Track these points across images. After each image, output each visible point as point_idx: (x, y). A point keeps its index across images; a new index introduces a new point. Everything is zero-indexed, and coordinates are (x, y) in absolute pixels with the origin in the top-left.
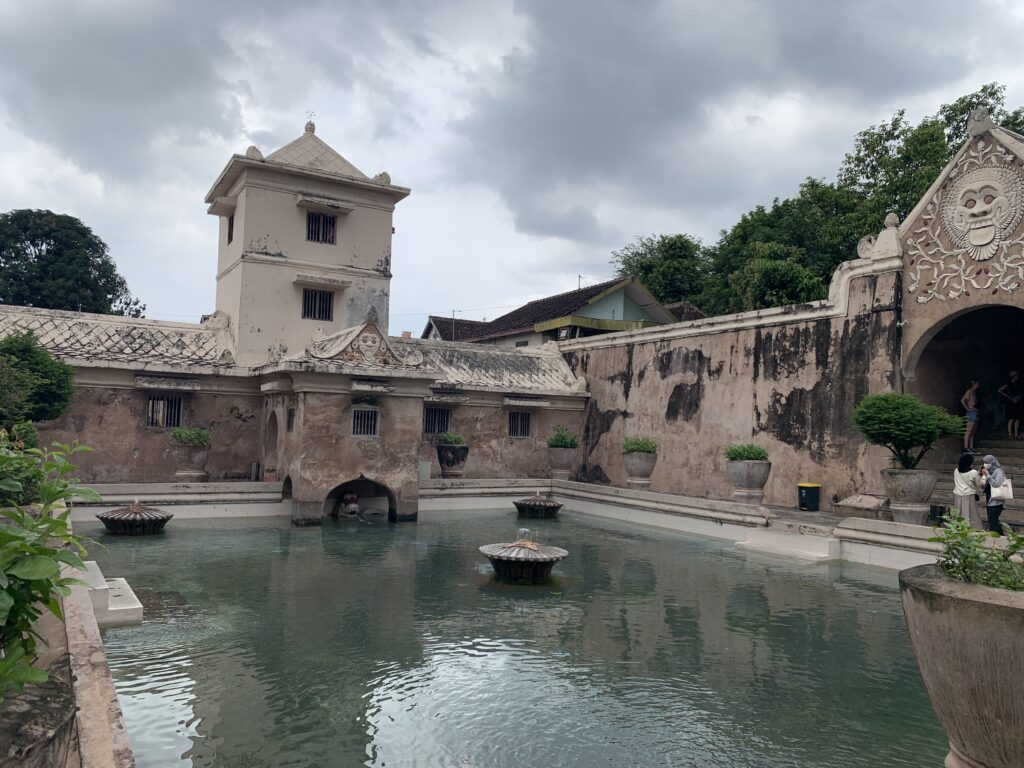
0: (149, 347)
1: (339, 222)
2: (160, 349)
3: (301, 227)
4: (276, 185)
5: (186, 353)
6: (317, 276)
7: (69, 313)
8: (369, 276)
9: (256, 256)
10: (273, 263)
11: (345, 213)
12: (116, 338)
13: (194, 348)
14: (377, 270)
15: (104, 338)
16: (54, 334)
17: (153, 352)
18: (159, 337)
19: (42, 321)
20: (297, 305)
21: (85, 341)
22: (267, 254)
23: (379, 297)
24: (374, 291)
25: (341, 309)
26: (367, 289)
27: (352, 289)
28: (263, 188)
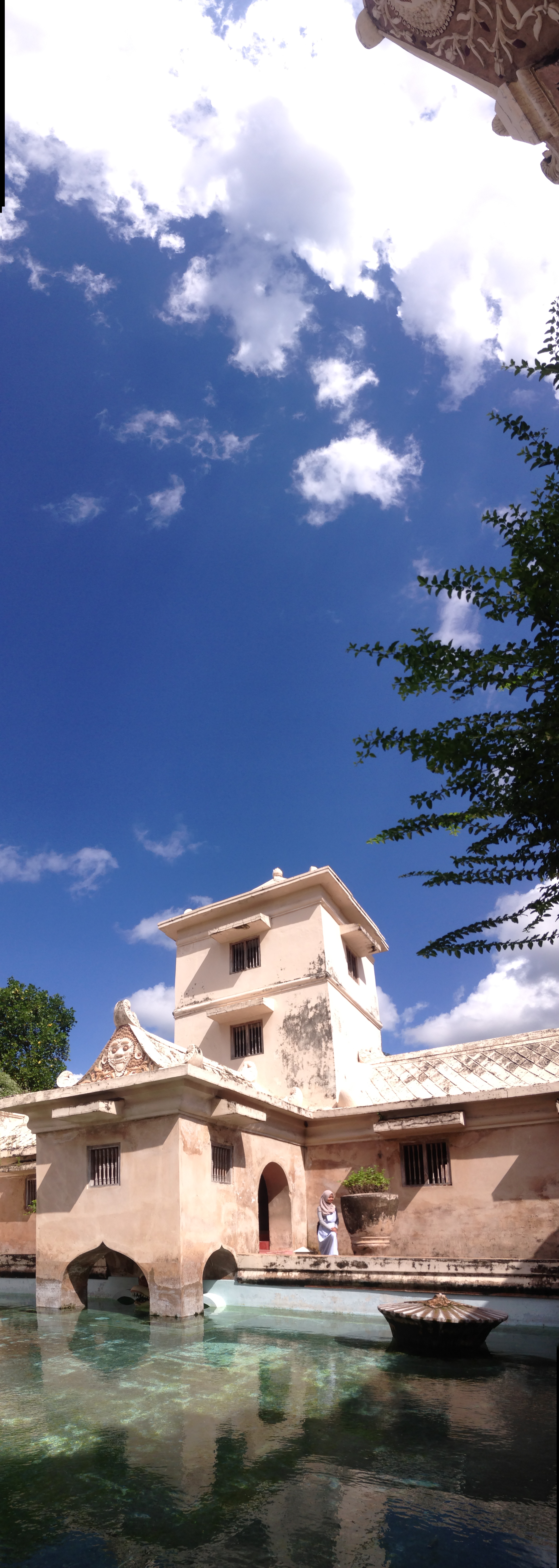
1: (262, 941)
3: (226, 963)
6: (236, 1009)
9: (185, 1009)
10: (202, 1009)
11: (263, 933)
14: (309, 975)
20: (226, 1046)
22: (195, 1002)
23: (316, 1007)
24: (308, 1002)
25: (272, 1036)
26: (300, 1002)
27: (282, 1009)
28: (188, 943)
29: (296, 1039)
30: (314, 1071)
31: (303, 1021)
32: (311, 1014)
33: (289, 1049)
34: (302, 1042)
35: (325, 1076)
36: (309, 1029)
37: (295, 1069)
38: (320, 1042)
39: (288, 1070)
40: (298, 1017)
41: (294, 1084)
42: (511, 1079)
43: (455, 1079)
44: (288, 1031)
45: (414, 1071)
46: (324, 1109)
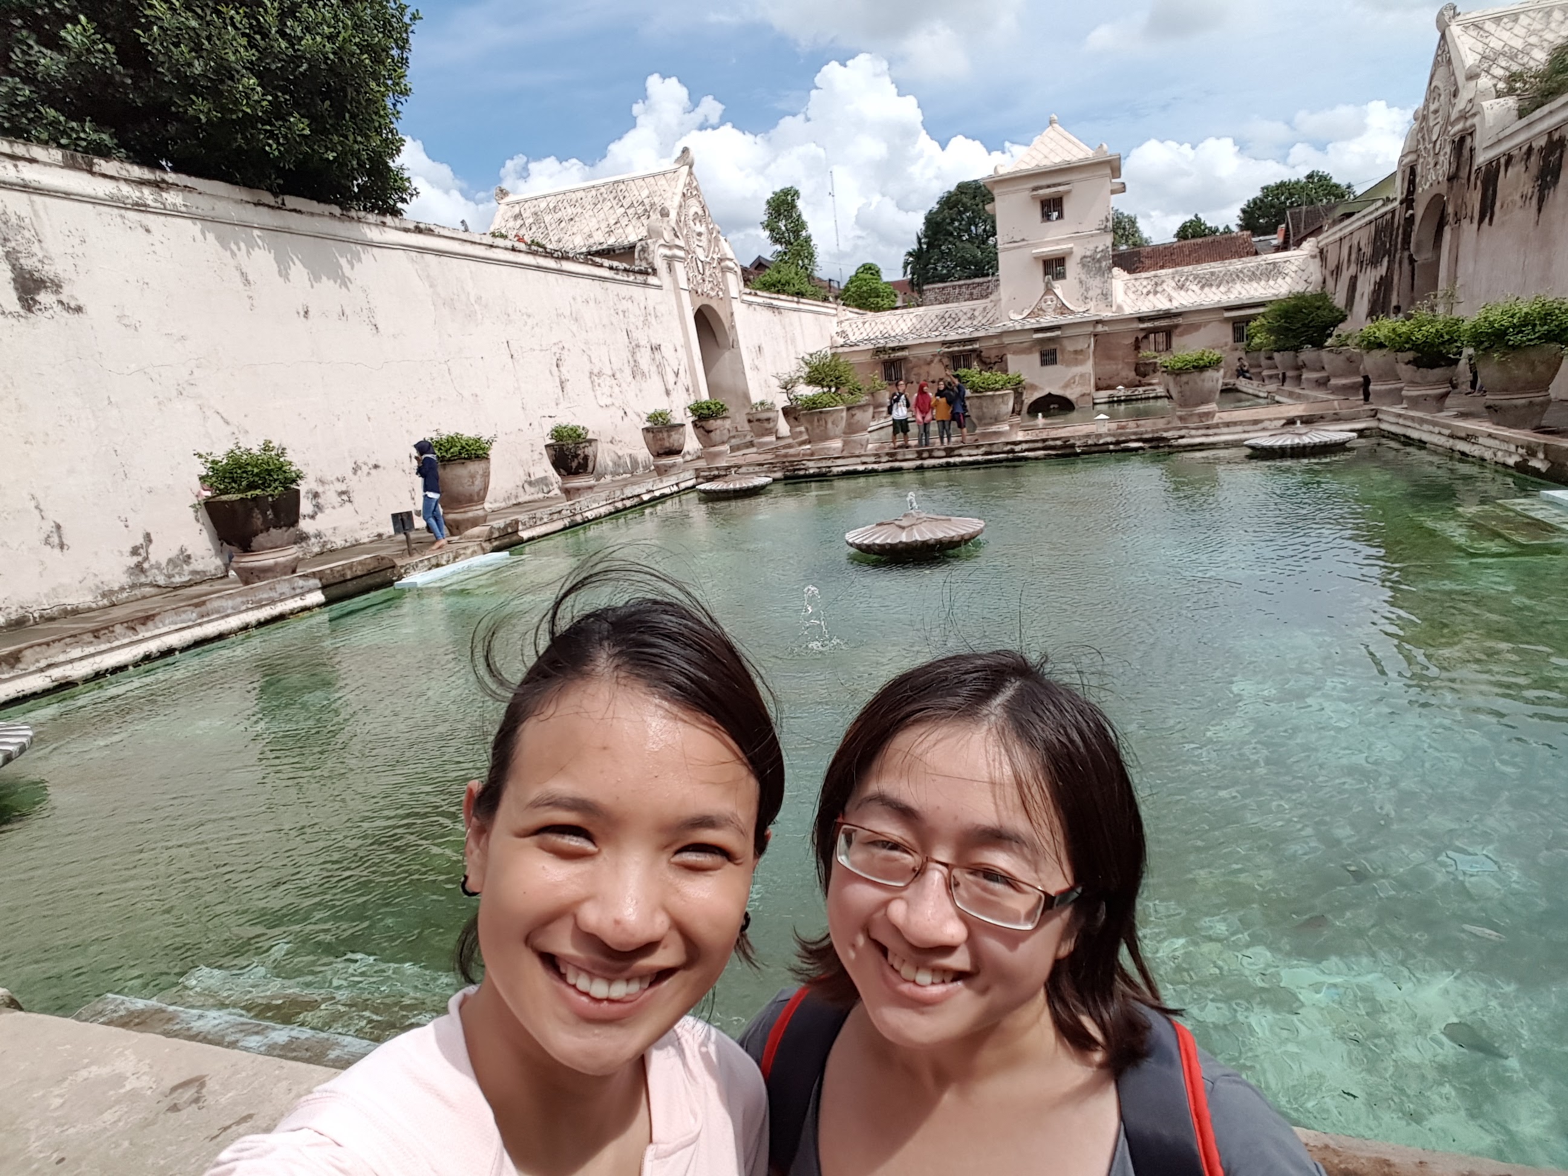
0: (953, 323)
1: (1064, 199)
2: (960, 323)
3: (1036, 214)
4: (1016, 187)
5: (975, 323)
6: (1049, 249)
8: (1092, 236)
9: (1007, 246)
10: (1019, 247)
11: (1068, 192)
12: (935, 321)
13: (980, 318)
14: (1098, 229)
16: (903, 325)
17: (956, 326)
18: (960, 314)
19: (898, 318)
20: (1040, 270)
21: (918, 327)
22: (1014, 242)
23: (1102, 250)
24: (1097, 247)
25: (1072, 268)
26: (1091, 247)
27: (1079, 250)
28: (1006, 193)
29: (1088, 272)
30: (1099, 291)
31: (1094, 259)
32: (1099, 256)
33: (1083, 277)
34: (1092, 273)
35: (1106, 294)
37: (1087, 290)
38: (1104, 273)
39: (1082, 290)
40: (1090, 257)
41: (1086, 298)
42: (1203, 296)
43: (1174, 294)
44: (1084, 266)
45: (1149, 287)
46: (1107, 314)
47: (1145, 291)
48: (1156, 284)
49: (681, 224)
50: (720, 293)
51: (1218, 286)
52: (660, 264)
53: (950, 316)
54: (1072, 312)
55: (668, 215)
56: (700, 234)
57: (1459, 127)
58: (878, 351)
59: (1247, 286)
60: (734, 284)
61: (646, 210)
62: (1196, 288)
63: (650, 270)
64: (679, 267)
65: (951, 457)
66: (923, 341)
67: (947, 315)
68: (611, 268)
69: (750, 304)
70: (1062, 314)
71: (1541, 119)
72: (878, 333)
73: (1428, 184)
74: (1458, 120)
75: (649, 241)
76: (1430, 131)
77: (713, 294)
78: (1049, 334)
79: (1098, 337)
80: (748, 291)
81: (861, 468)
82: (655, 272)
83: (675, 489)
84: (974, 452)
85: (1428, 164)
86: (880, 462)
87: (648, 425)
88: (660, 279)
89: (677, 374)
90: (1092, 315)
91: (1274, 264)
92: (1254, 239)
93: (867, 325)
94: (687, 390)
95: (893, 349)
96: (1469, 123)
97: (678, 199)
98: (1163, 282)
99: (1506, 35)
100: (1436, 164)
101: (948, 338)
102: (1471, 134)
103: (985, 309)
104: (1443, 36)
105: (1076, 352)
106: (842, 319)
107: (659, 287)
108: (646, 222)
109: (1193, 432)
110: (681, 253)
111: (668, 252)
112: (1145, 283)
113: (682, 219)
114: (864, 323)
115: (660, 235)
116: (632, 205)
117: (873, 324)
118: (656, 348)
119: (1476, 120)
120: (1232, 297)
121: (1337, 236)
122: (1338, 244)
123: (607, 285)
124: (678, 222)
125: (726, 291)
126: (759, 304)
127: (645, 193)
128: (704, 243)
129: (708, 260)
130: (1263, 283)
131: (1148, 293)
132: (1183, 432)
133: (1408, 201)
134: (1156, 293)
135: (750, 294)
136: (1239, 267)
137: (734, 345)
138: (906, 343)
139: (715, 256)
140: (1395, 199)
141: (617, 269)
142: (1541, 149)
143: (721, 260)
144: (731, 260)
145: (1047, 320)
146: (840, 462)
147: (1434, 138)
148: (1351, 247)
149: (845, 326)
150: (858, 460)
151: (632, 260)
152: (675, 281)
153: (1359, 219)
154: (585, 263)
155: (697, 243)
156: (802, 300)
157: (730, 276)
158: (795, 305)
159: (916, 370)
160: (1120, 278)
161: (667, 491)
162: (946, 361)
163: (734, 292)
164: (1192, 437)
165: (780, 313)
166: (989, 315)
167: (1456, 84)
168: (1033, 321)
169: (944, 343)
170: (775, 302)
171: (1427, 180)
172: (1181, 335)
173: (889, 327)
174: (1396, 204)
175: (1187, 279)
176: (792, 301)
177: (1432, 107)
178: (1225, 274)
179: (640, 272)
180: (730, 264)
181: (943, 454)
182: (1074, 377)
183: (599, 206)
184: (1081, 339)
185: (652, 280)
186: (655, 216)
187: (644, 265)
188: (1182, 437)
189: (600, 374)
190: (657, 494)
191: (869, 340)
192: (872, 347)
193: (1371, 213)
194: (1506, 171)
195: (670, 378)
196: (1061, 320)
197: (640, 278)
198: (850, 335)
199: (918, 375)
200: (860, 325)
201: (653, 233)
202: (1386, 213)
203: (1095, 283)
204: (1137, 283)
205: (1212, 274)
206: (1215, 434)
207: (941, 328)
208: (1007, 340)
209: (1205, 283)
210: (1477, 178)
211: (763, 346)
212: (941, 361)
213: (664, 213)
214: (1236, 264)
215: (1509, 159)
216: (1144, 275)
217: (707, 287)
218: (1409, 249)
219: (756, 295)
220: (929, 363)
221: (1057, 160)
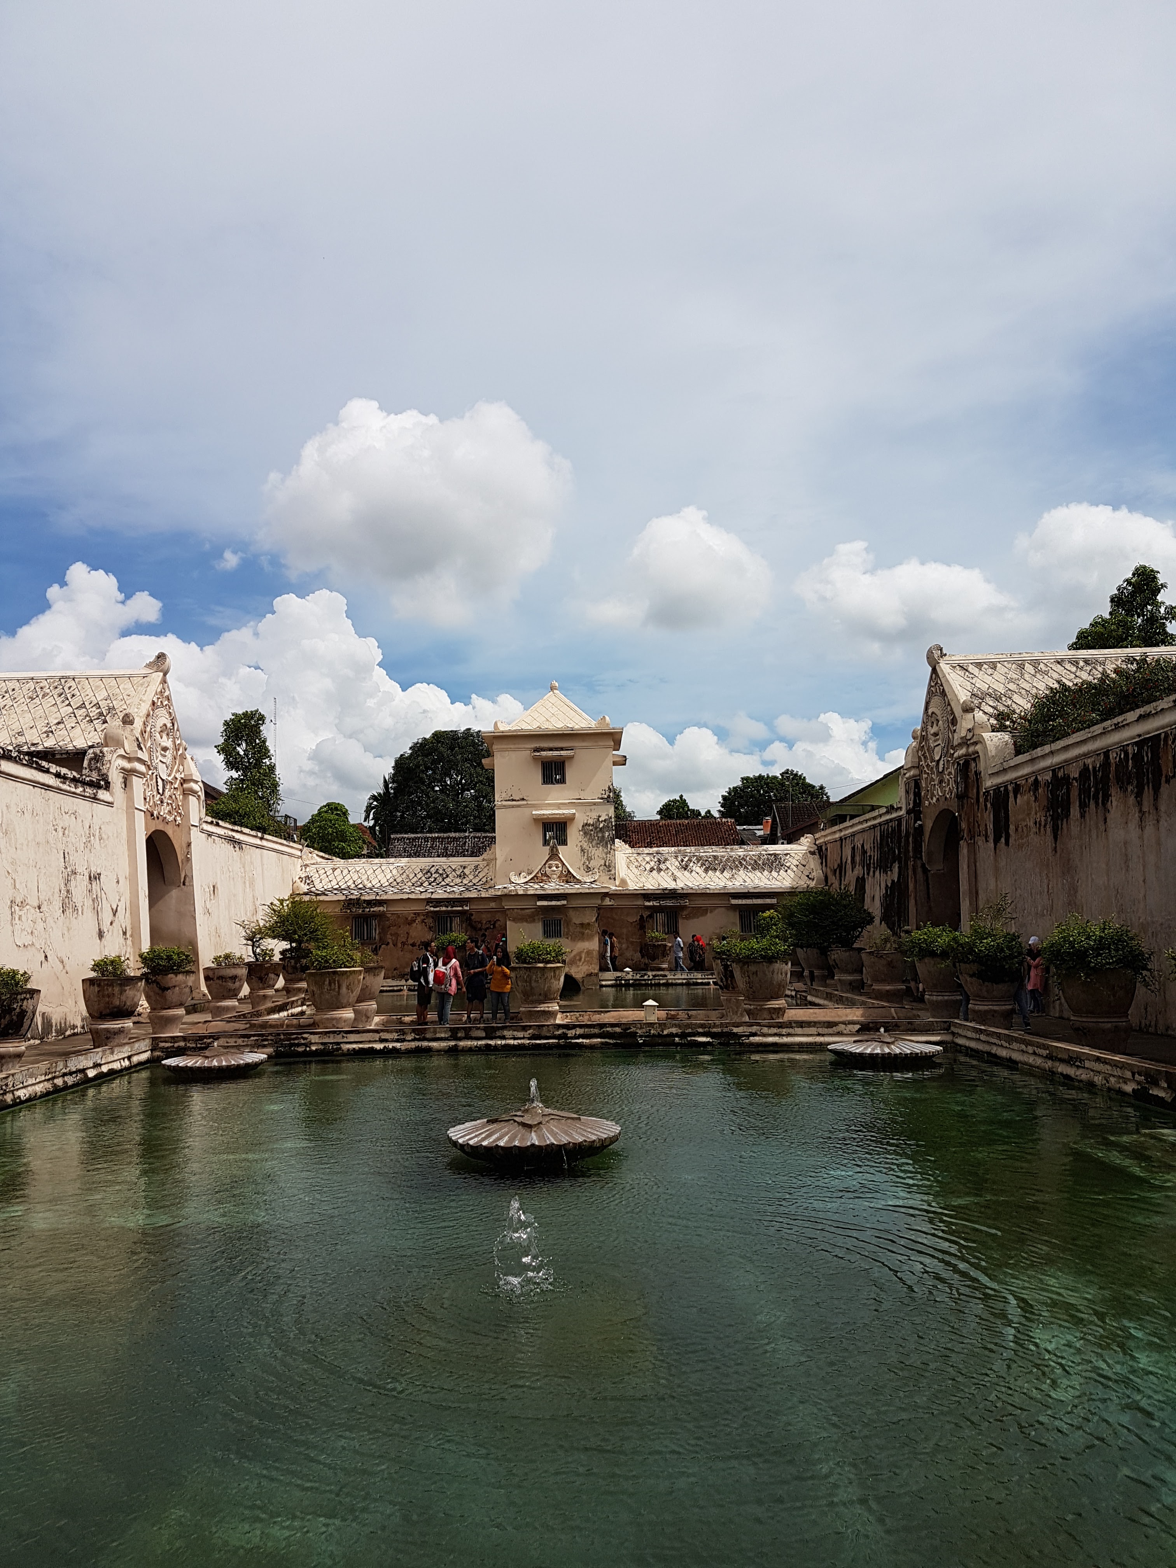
0: (440, 880)
1: (567, 764)
2: (448, 880)
3: (537, 775)
4: (517, 746)
5: (465, 882)
6: (549, 812)
7: (392, 860)
8: (595, 804)
9: (505, 803)
10: (519, 806)
11: (571, 758)
12: (419, 876)
13: (471, 877)
14: (602, 798)
15: (411, 876)
16: (381, 877)
17: (443, 883)
18: (449, 871)
19: (375, 868)
20: (539, 832)
21: (399, 880)
22: (513, 800)
23: (605, 821)
24: (599, 816)
25: (574, 835)
26: (594, 815)
27: (582, 818)
28: (506, 750)
29: (591, 840)
30: (602, 862)
31: (596, 828)
32: (601, 825)
33: (585, 845)
34: (594, 842)
35: (609, 866)
36: (600, 835)
37: (589, 859)
38: (606, 844)
39: (584, 859)
40: (593, 825)
41: (588, 867)
42: (707, 879)
43: (678, 874)
44: (585, 834)
45: (652, 864)
46: (613, 887)
47: (648, 867)
48: (659, 861)
49: (146, 735)
50: (178, 818)
51: (722, 872)
52: (115, 778)
53: (437, 872)
54: (579, 882)
55: (131, 723)
56: (165, 749)
57: (962, 751)
58: (350, 903)
59: (750, 874)
60: (196, 809)
61: (101, 714)
62: (700, 871)
63: (102, 783)
64: (137, 783)
65: (491, 1039)
66: (405, 896)
67: (433, 870)
68: (58, 775)
69: (210, 834)
70: (567, 882)
71: (1043, 757)
72: (350, 883)
73: (935, 799)
74: (960, 745)
75: (105, 749)
76: (931, 750)
77: (170, 818)
78: (554, 903)
79: (601, 911)
80: (209, 819)
81: (379, 1046)
82: (107, 786)
83: (126, 1063)
84: (520, 1034)
85: (932, 780)
86: (403, 1041)
87: (93, 974)
88: (112, 795)
89: (115, 913)
90: (597, 888)
91: (775, 855)
92: (738, 827)
93: (337, 872)
94: (125, 933)
95: (370, 903)
96: (971, 749)
97: (146, 707)
98: (666, 860)
99: (989, 679)
100: (941, 782)
101: (434, 896)
102: (974, 759)
103: (476, 867)
104: (934, 670)
105: (582, 925)
106: (308, 862)
107: (110, 804)
108: (99, 726)
109: (765, 1030)
110: (142, 768)
111: (128, 765)
112: (648, 859)
113: (148, 729)
114: (334, 870)
115: (119, 744)
116: (83, 706)
117: (345, 872)
118: (94, 878)
119: (978, 747)
120: (737, 884)
121: (837, 836)
122: (839, 843)
123: (51, 794)
124: (143, 733)
125: (186, 817)
126: (219, 836)
127: (101, 695)
128: (168, 759)
129: (170, 779)
130: (766, 873)
131: (652, 870)
132: (754, 1029)
133: (915, 811)
134: (659, 870)
135: (212, 823)
136: (741, 854)
137: (186, 882)
138: (385, 897)
139: (178, 776)
140: (900, 808)
141: (64, 778)
142: (1047, 784)
143: (184, 781)
144: (196, 782)
145: (553, 886)
146: (352, 1037)
147: (937, 758)
148: (853, 848)
149: (311, 871)
150: (377, 1036)
151: (79, 768)
152: (130, 800)
153: (860, 823)
154: (29, 765)
155: (160, 758)
156: (266, 836)
157: (192, 799)
158: (258, 842)
159: (393, 929)
160: (622, 852)
161: (116, 1066)
162: (429, 921)
163: (194, 820)
164: (764, 1035)
165: (241, 848)
166: (481, 875)
167: (953, 713)
168: (536, 886)
169: (429, 901)
170: (237, 836)
171: (933, 795)
172: (687, 918)
173: (364, 877)
174: (902, 812)
175: (690, 860)
176: (256, 837)
177: (932, 730)
178: (728, 859)
179: (91, 784)
180: (196, 787)
181: (484, 1035)
182: (580, 954)
183: (37, 701)
184: (588, 912)
185: (102, 794)
186: (115, 724)
187: (95, 776)
188: (754, 1034)
189: (23, 904)
190: (105, 1069)
191: (340, 890)
192: (344, 898)
193: (874, 818)
194: (1016, 798)
195: (107, 916)
196: (568, 889)
197: (89, 791)
198: (317, 882)
199: (397, 935)
200: (330, 872)
201: (109, 740)
202: (891, 820)
203: (598, 853)
204: (640, 858)
205: (715, 857)
206: (789, 1035)
207: (426, 884)
208: (507, 905)
209: (710, 866)
210: (986, 800)
211: (219, 886)
212: (423, 921)
213: (127, 720)
214: (739, 852)
215: (1017, 789)
216: (647, 850)
217: (164, 810)
218: (921, 858)
219: (217, 825)
220: (410, 923)
221: (560, 725)
